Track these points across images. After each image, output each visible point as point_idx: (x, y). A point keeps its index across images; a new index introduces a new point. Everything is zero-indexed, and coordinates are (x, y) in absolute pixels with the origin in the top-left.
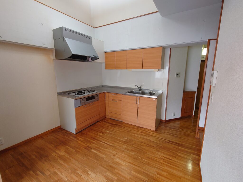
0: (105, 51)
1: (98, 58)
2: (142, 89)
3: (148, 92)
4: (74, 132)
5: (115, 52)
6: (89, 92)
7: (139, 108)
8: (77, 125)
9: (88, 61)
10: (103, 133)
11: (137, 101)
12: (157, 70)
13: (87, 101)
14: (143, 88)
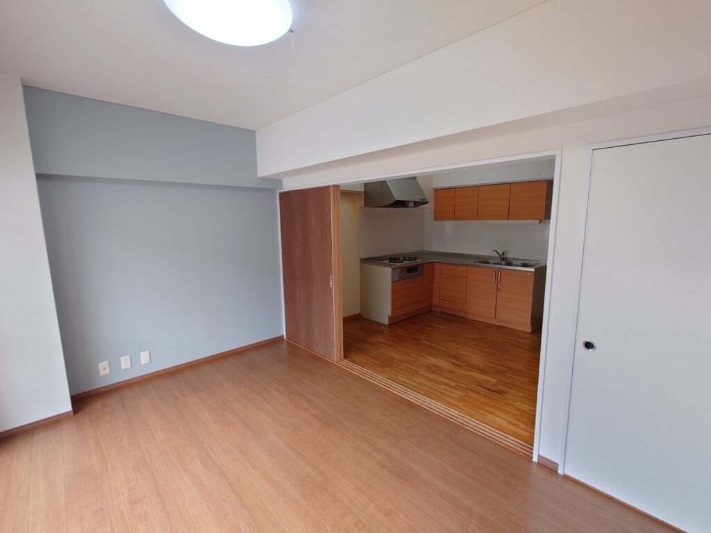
0: (435, 186)
1: (427, 203)
2: (506, 258)
3: (519, 263)
4: (386, 322)
5: (455, 189)
6: (408, 260)
7: (499, 290)
8: (393, 310)
9: (408, 207)
10: (432, 327)
11: (496, 277)
12: (538, 221)
13: (408, 273)
14: (509, 255)
